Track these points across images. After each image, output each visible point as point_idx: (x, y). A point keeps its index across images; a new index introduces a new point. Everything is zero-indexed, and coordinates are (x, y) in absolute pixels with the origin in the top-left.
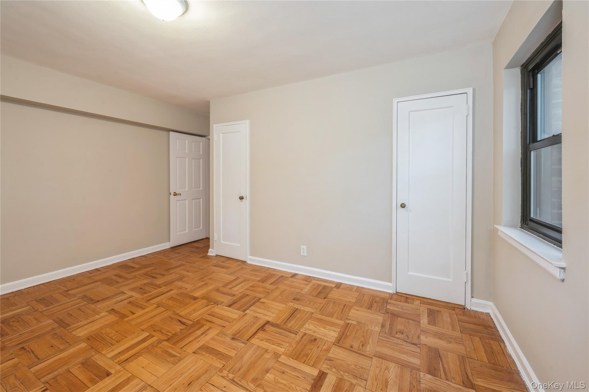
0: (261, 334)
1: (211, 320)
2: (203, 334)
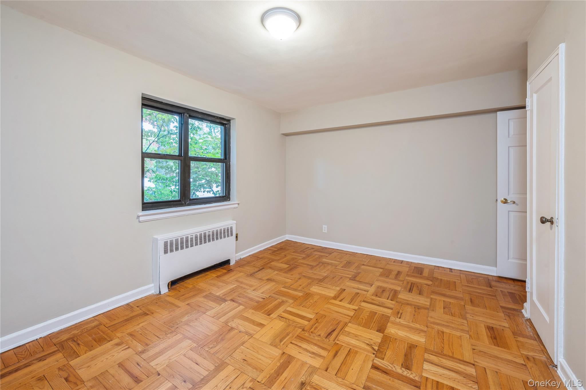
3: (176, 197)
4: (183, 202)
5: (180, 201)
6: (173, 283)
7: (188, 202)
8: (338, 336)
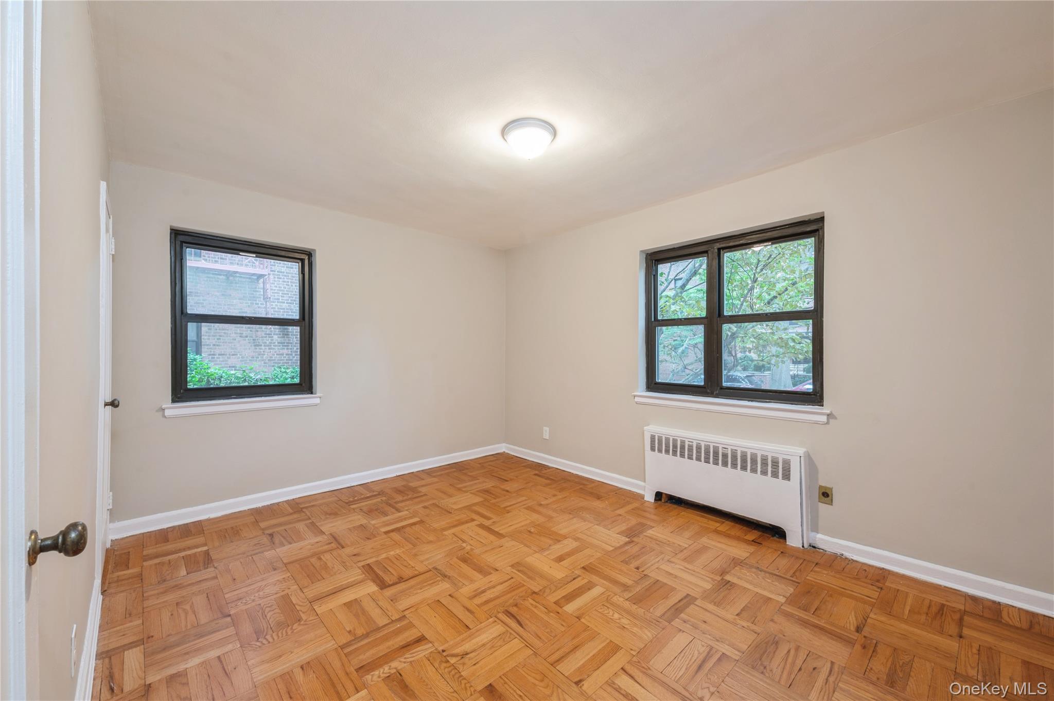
0: (407, 573)
1: (467, 612)
2: (484, 592)
3: (700, 381)
4: (708, 391)
5: (705, 388)
6: (659, 496)
7: (717, 392)
8: (502, 623)
